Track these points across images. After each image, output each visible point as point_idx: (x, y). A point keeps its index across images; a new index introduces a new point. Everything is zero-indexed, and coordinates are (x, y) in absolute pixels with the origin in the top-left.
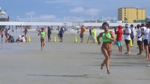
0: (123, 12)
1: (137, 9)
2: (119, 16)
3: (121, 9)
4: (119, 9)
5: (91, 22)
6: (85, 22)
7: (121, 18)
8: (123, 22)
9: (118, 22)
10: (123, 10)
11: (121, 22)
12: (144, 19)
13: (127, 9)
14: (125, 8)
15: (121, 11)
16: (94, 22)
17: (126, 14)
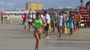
0: (29, 5)
1: (37, 3)
2: (26, 7)
4: (26, 3)
5: (9, 11)
6: (6, 10)
7: (28, 8)
8: (29, 11)
9: (26, 11)
10: (29, 4)
11: (28, 11)
12: (41, 9)
13: (31, 3)
14: (30, 3)
15: (28, 4)
16: (11, 11)
17: (31, 6)
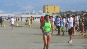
0: (46, 8)
1: (55, 6)
3: (45, 6)
4: (43, 6)
5: (26, 14)
6: (23, 14)
7: (45, 11)
8: (46, 14)
9: (43, 14)
10: (46, 6)
11: (45, 14)
12: (59, 12)
13: (48, 6)
14: (47, 6)
15: (45, 7)
16: (28, 14)
17: (48, 9)
